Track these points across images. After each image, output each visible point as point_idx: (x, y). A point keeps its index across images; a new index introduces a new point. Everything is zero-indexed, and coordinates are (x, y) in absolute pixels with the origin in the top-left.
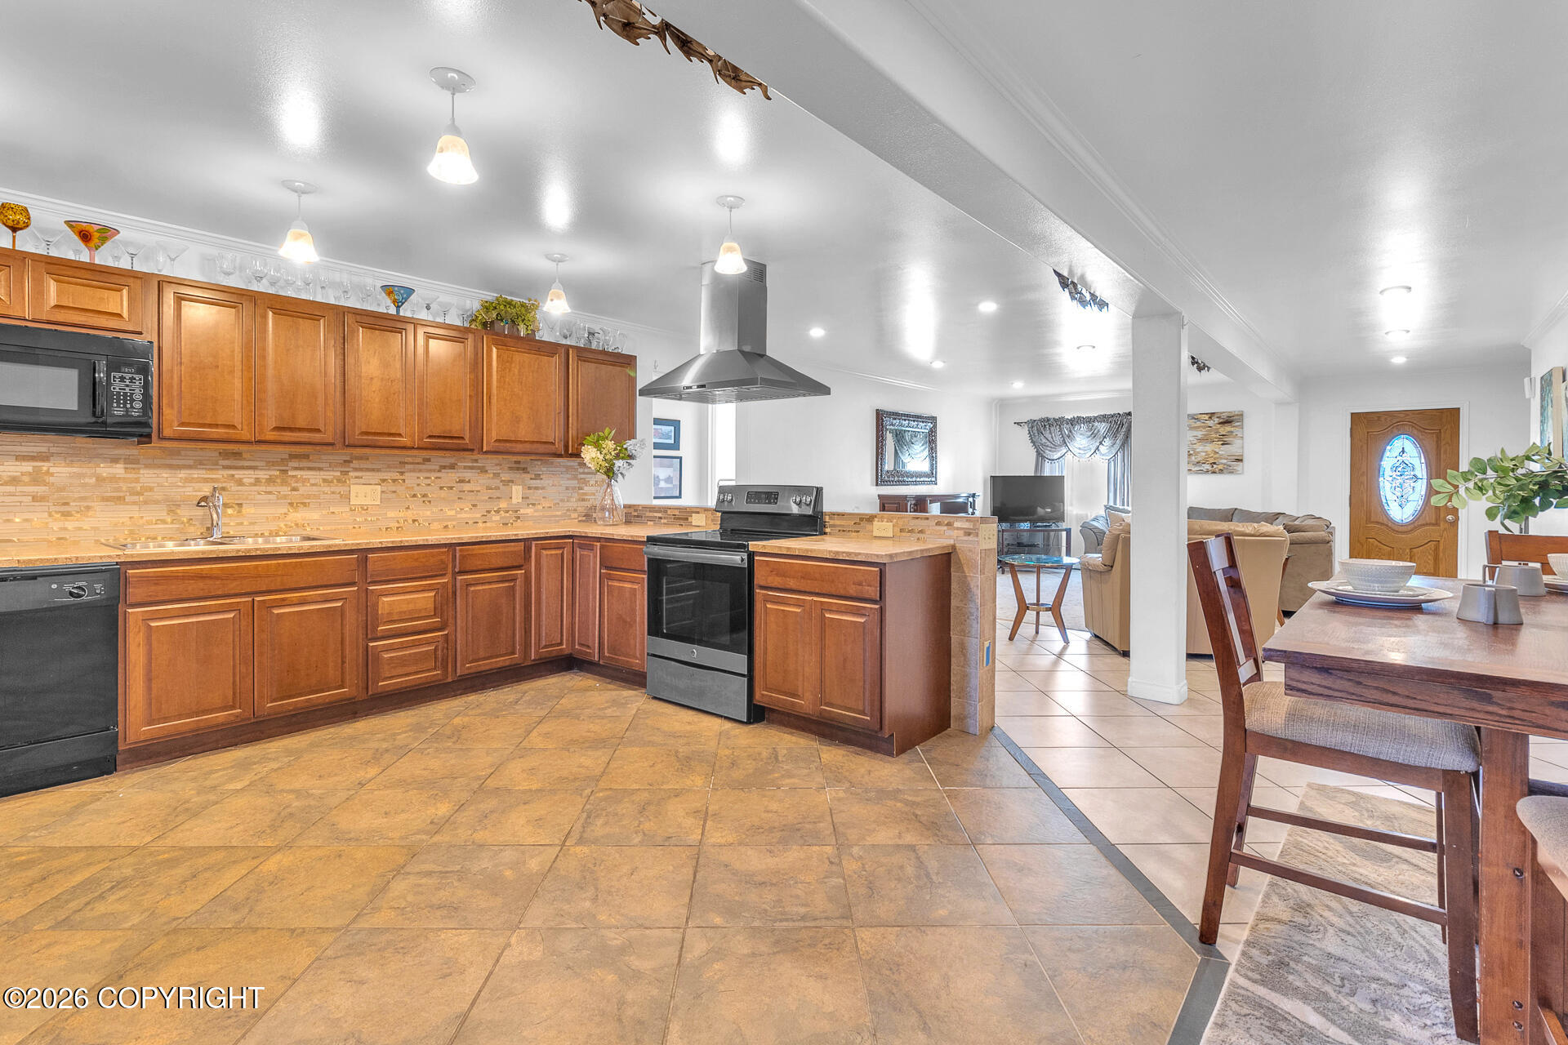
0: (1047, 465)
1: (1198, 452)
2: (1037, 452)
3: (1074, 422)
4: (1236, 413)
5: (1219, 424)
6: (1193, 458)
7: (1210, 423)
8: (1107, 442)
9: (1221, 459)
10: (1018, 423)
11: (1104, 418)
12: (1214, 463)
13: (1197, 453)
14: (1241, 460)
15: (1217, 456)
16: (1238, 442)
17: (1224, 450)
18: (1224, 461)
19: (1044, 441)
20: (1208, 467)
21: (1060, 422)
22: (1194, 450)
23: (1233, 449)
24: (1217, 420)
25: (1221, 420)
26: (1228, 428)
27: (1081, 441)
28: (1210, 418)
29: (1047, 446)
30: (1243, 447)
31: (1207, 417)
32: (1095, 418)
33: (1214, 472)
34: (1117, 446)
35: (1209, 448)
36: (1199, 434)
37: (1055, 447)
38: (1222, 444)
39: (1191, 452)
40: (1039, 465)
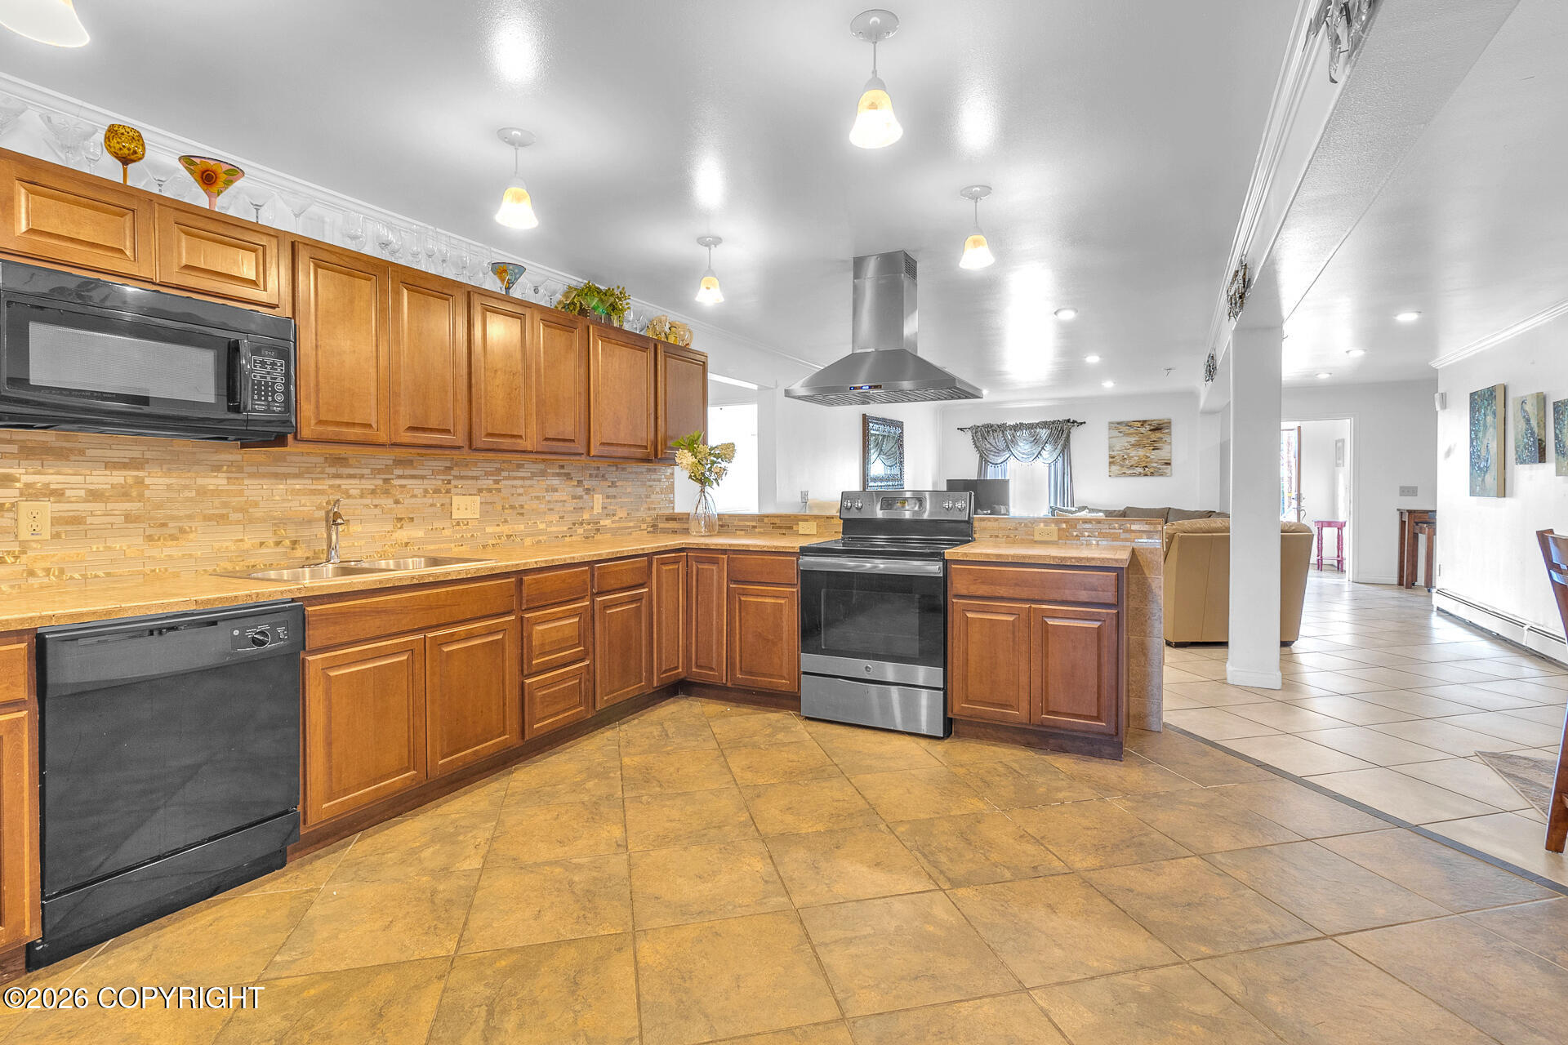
0: (990, 469)
1: (1132, 457)
2: (980, 456)
3: (1017, 427)
4: (1166, 421)
5: (1151, 430)
6: (1127, 462)
7: (1142, 430)
8: (1048, 447)
9: (1152, 463)
10: (961, 429)
11: (1045, 425)
12: (1146, 467)
13: (1130, 458)
14: (1170, 464)
15: (1149, 460)
16: (1166, 447)
17: (1154, 455)
18: (1155, 465)
19: (988, 446)
20: (1140, 470)
21: (1002, 428)
22: (1128, 454)
23: (1162, 454)
24: (1148, 428)
25: (1152, 428)
26: (1158, 435)
27: (1023, 446)
28: (1142, 425)
29: (991, 451)
30: (1171, 452)
31: (1139, 425)
32: (1037, 424)
33: (1146, 475)
34: (1058, 451)
35: (1141, 452)
36: (1133, 440)
37: (998, 452)
38: (1153, 449)
39: (1126, 457)
40: (982, 469)
